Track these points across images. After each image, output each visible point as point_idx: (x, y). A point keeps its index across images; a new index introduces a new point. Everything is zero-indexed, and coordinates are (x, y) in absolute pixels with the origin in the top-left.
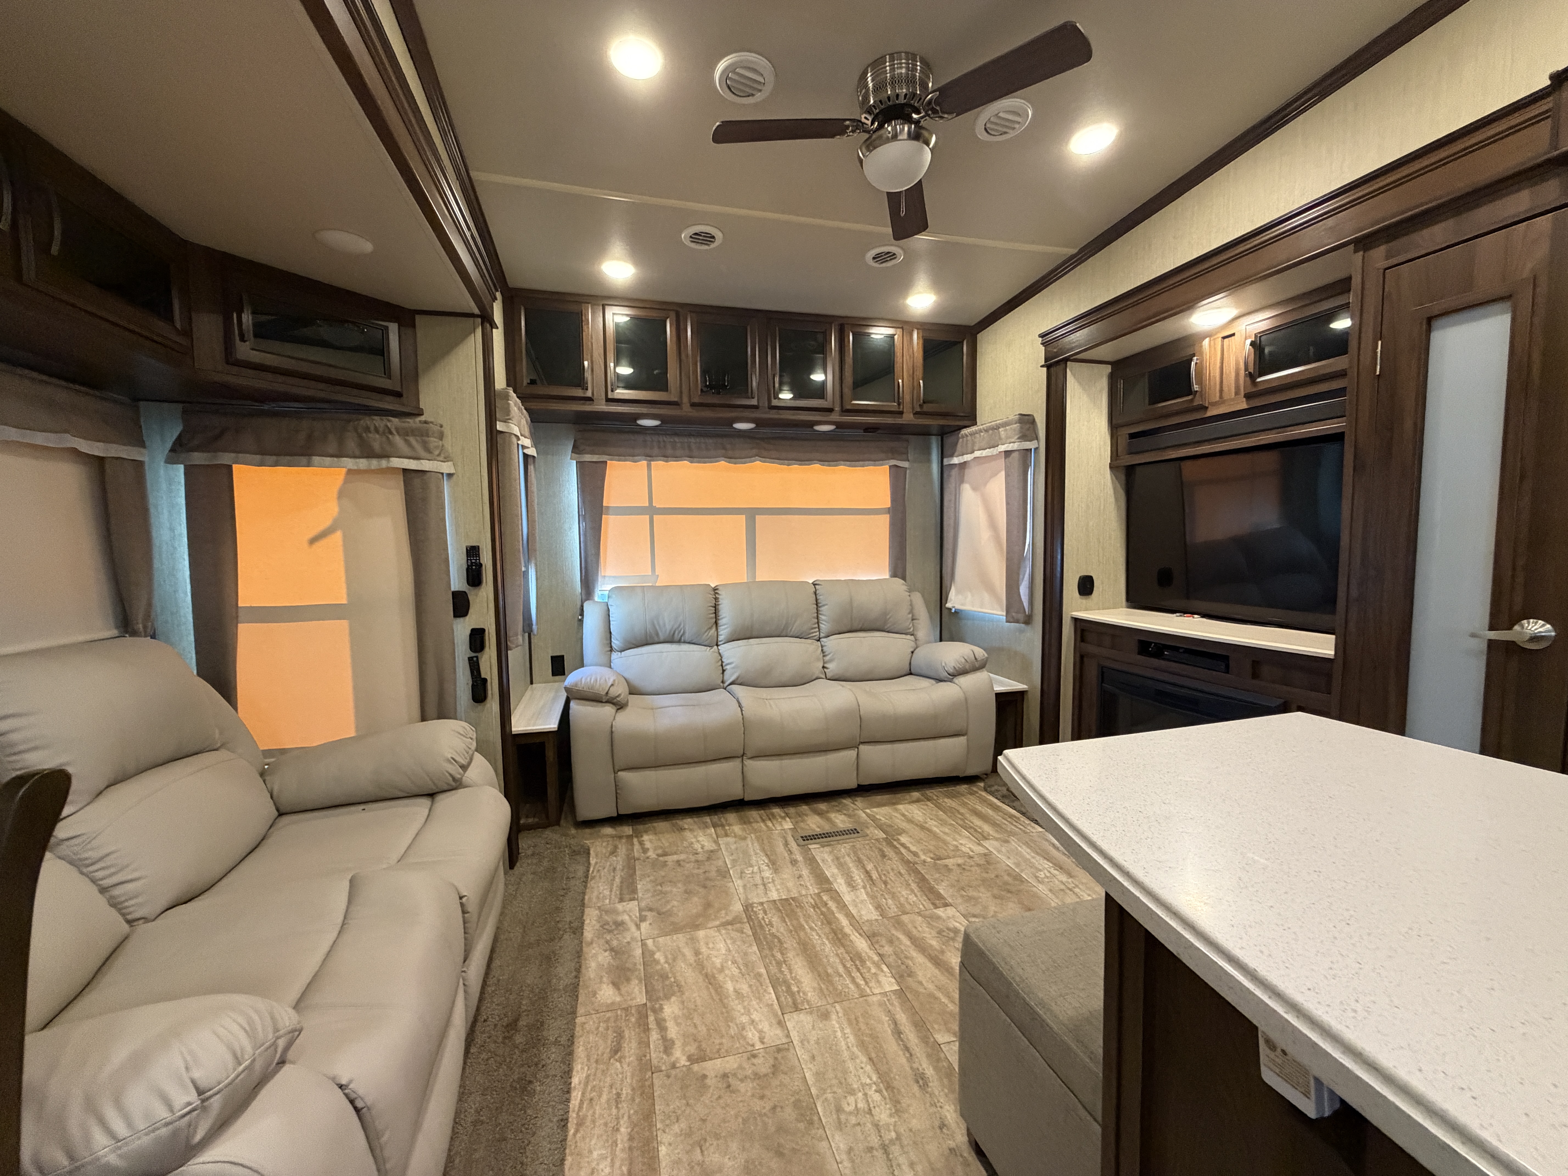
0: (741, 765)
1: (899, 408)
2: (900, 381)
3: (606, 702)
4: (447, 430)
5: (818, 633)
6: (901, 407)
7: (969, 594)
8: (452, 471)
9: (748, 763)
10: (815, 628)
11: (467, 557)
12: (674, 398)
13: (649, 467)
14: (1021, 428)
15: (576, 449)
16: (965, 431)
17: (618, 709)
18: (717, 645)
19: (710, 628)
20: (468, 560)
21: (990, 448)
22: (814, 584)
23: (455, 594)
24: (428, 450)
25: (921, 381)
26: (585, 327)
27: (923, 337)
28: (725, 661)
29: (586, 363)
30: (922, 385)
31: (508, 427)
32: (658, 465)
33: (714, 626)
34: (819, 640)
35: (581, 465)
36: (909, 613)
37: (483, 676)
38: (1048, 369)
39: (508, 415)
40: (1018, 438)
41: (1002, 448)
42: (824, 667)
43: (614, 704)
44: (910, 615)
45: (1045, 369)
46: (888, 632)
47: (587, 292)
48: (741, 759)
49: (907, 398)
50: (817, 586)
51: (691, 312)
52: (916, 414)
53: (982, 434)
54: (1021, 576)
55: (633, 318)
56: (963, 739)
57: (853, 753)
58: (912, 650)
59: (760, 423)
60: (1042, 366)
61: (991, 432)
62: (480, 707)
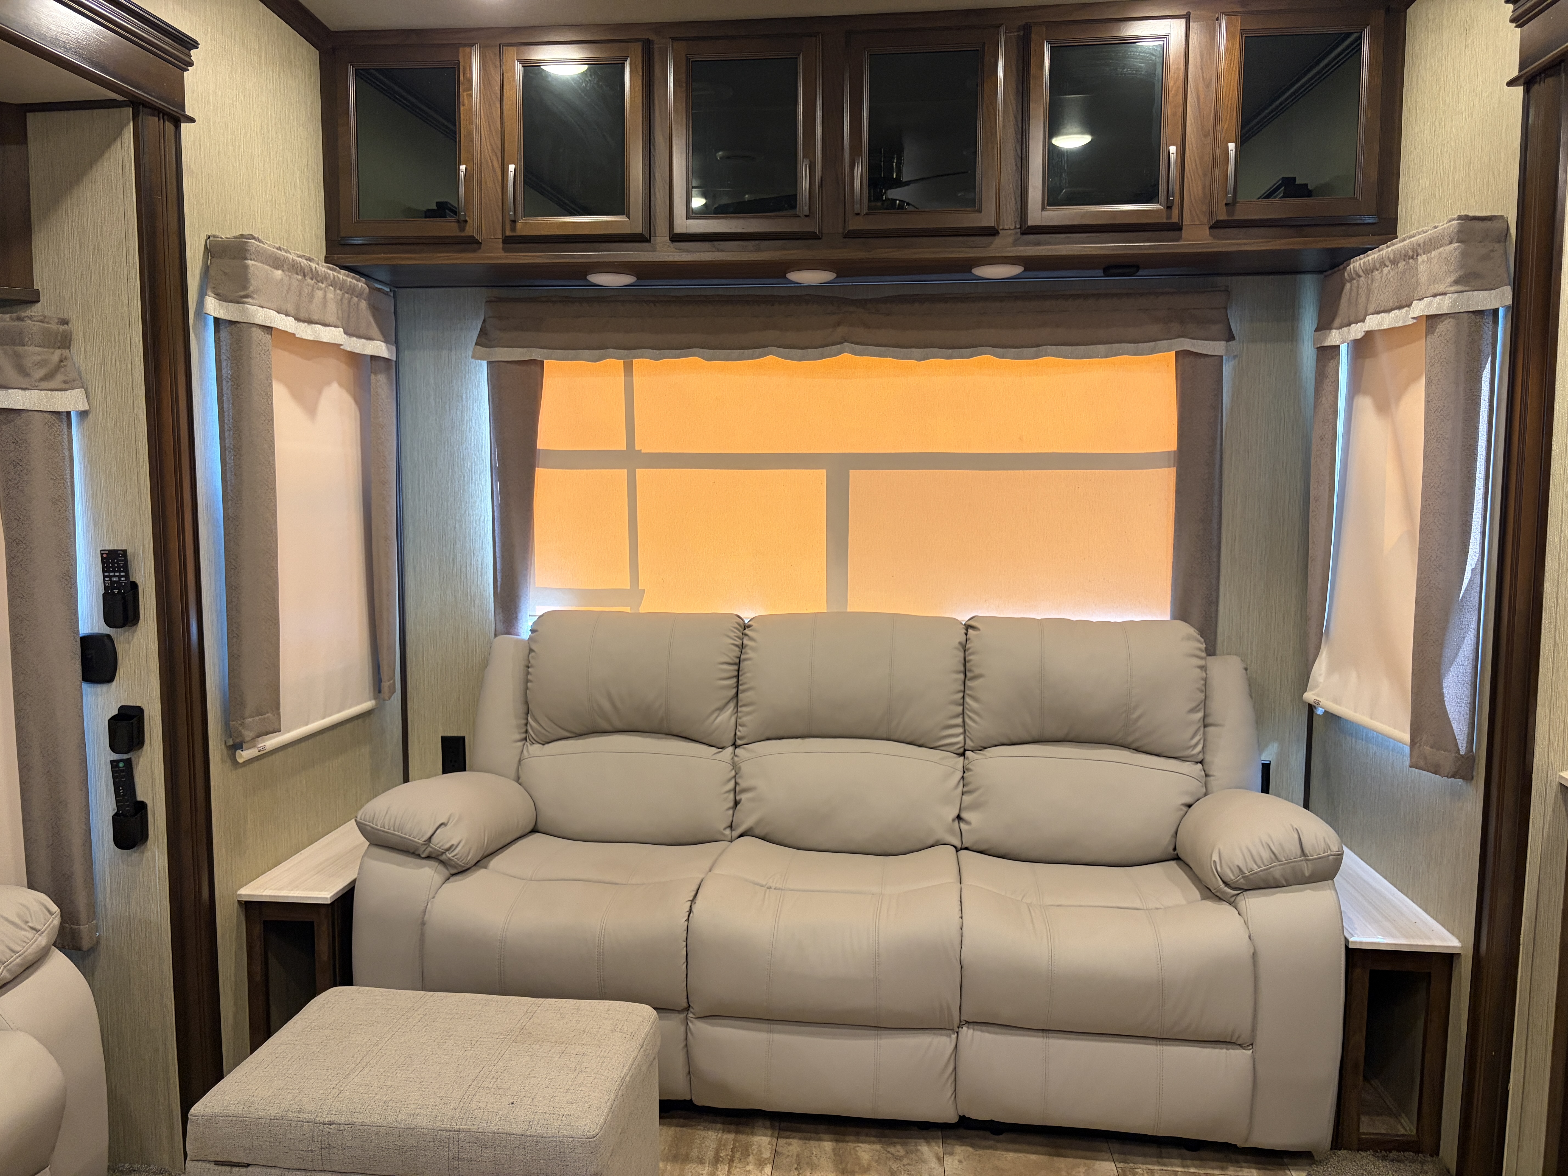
0: (683, 1029)
1: (1169, 217)
2: (1173, 149)
3: (428, 857)
4: (77, 328)
5: (961, 738)
6: (1175, 212)
7: (1354, 676)
8: (87, 408)
9: (700, 1028)
10: (956, 726)
11: (104, 572)
12: (638, 227)
13: (628, 369)
14: (1464, 255)
15: (485, 339)
16: (1357, 264)
17: (453, 875)
18: (735, 746)
19: (721, 709)
20: (104, 577)
21: (1400, 308)
22: (968, 627)
23: (87, 642)
24: (23, 371)
25: (1232, 146)
26: (464, 95)
27: (1242, 31)
28: (743, 784)
29: (463, 167)
30: (1232, 154)
31: (244, 311)
32: (642, 364)
33: (732, 705)
34: (963, 754)
35: (496, 370)
36: (1193, 710)
37: (140, 798)
38: (1527, 92)
39: (245, 287)
40: (1456, 282)
41: (1419, 309)
42: (959, 818)
43: (442, 862)
44: (1200, 715)
45: (1519, 90)
46: (1137, 750)
47: (471, 24)
48: (682, 1016)
49: (1194, 188)
50: (970, 631)
51: (674, 39)
52: (1217, 226)
53: (1386, 270)
54: (1448, 653)
55: (593, 64)
56: (1240, 1057)
57: (942, 1043)
58: (1188, 800)
59: (842, 269)
60: (1510, 83)
61: (1402, 264)
62: (133, 855)
